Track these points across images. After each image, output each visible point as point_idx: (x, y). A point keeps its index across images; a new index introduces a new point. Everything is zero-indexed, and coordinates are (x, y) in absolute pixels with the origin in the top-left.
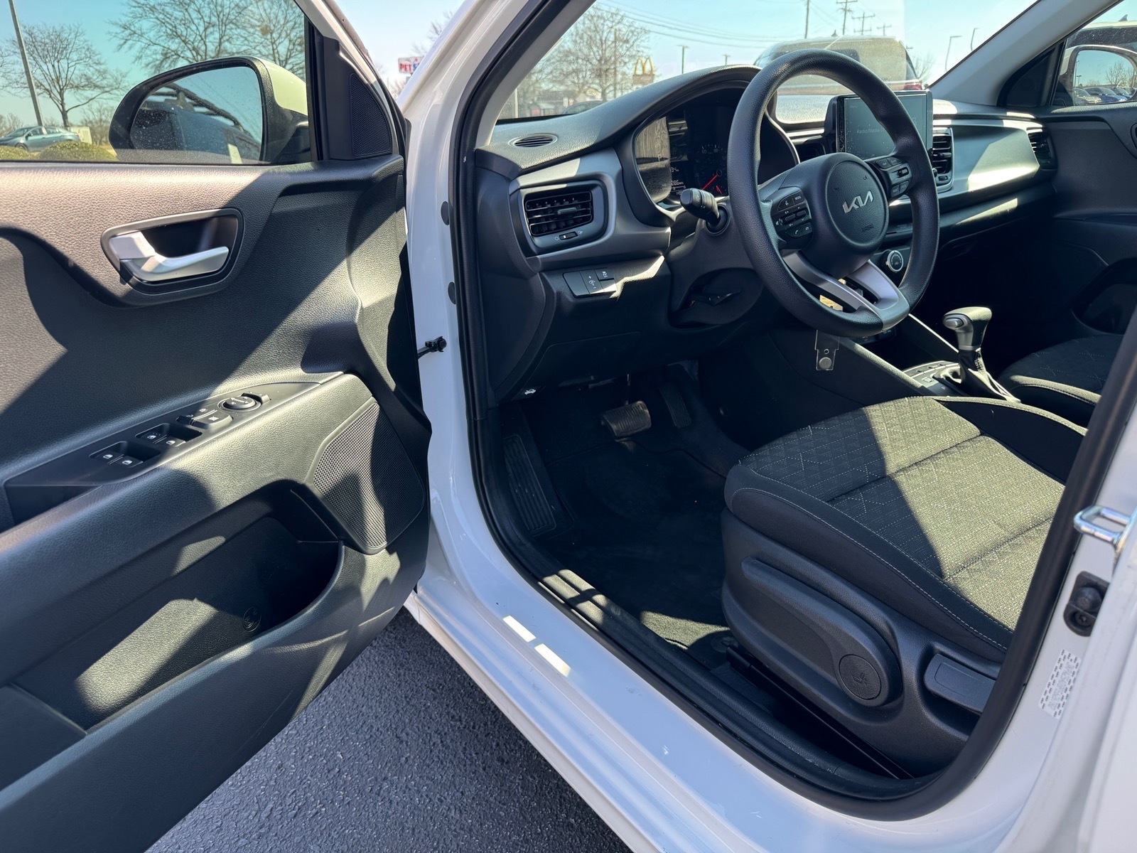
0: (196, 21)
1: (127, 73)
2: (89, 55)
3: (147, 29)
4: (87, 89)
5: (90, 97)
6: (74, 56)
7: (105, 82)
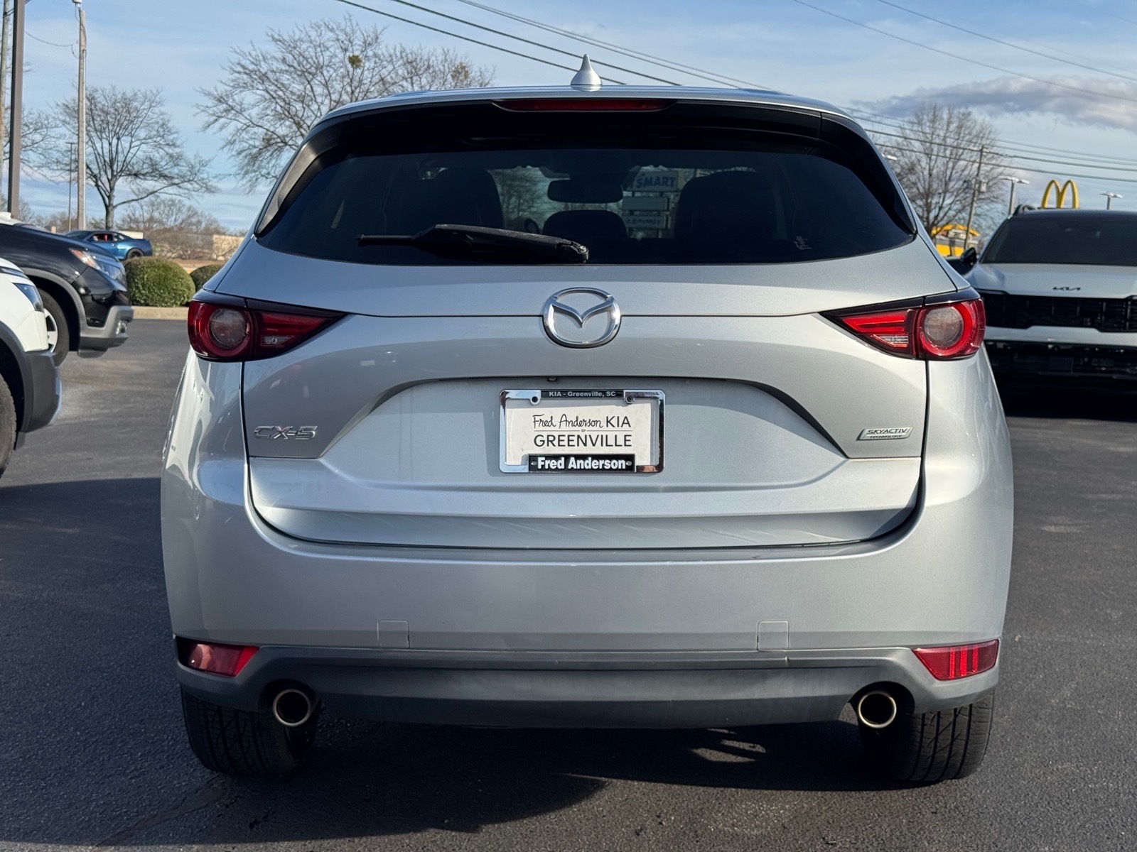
0: (319, 100)
1: (210, 161)
2: (162, 133)
3: (250, 104)
4: (149, 178)
5: (151, 189)
6: (142, 134)
7: (176, 170)
